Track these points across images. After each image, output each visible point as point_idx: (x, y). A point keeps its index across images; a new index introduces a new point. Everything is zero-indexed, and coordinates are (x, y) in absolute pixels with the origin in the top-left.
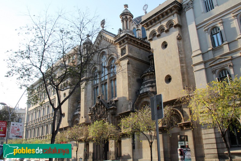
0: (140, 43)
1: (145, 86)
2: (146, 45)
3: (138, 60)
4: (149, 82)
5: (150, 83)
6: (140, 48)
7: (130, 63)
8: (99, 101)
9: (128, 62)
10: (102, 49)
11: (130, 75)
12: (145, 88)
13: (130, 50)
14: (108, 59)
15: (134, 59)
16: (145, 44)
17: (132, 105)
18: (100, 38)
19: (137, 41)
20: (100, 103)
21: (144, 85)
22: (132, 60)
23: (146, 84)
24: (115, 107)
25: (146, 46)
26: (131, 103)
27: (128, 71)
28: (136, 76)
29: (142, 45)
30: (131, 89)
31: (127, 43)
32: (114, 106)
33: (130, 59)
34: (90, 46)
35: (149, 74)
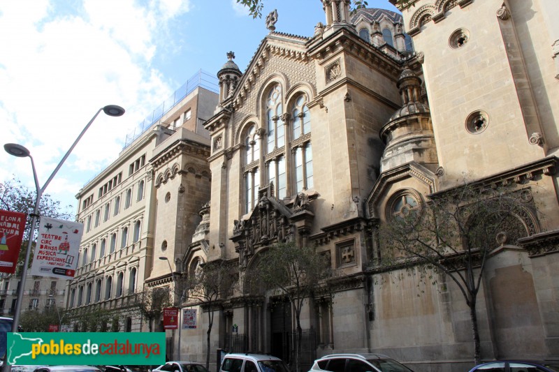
0: (371, 53)
1: (399, 152)
2: (384, 59)
3: (368, 94)
5: (412, 143)
6: (371, 67)
7: (352, 97)
8: (263, 201)
9: (347, 95)
10: (270, 78)
11: (352, 128)
12: (397, 155)
13: (350, 68)
14: (287, 98)
15: (361, 90)
16: (381, 57)
17: (360, 203)
18: (264, 54)
19: (366, 48)
20: (268, 206)
21: (396, 148)
22: (355, 91)
23: (402, 146)
24: (309, 213)
25: (384, 61)
26: (358, 197)
27: (347, 117)
28: (365, 130)
29: (376, 60)
30: (356, 163)
31: (344, 51)
32: (308, 210)
33: (351, 87)
34: (236, 78)
35: (405, 121)
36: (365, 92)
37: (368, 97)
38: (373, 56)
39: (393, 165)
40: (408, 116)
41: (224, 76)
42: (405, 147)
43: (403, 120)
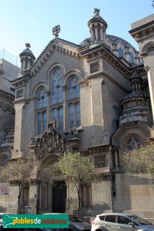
0: (116, 61)
1: (132, 115)
2: (122, 65)
3: (113, 82)
4: (136, 109)
5: (139, 111)
6: (115, 68)
7: (105, 83)
8: (50, 129)
9: (103, 81)
11: (105, 99)
12: (130, 116)
13: (105, 67)
14: (65, 76)
15: (110, 79)
16: (121, 64)
17: (109, 138)
19: (114, 58)
20: (53, 133)
21: (130, 113)
22: (107, 80)
23: (133, 112)
24: (79, 139)
25: (122, 66)
26: (108, 134)
27: (102, 93)
28: (112, 101)
29: (118, 65)
30: (107, 117)
31: (102, 57)
33: (105, 77)
34: (31, 59)
35: (135, 100)
36: (112, 81)
37: (113, 84)
38: (117, 62)
39: (128, 121)
40: (137, 97)
41: (24, 57)
42: (135, 112)
43: (134, 99)
